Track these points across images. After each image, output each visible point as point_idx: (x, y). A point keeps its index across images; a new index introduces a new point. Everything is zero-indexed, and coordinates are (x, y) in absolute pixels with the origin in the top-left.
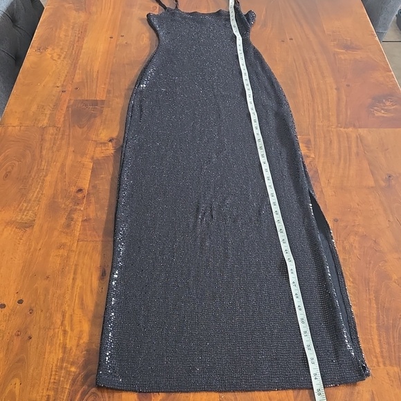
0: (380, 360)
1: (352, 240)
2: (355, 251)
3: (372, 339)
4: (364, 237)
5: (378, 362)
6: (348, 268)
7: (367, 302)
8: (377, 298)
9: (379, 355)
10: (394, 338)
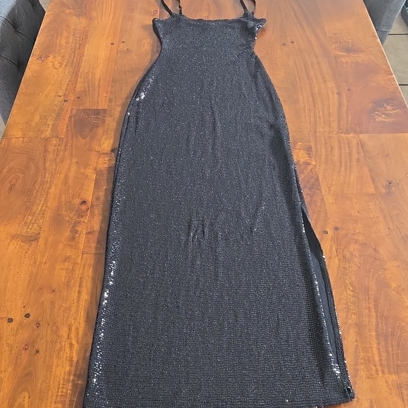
0: (379, 368)
1: (352, 249)
2: (355, 260)
3: (371, 348)
4: (364, 245)
5: (377, 371)
6: (348, 277)
7: (367, 311)
8: (376, 306)
9: (378, 363)
10: (392, 346)
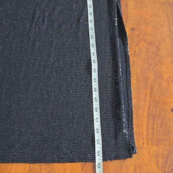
0: (145, 141)
1: (141, 46)
2: (142, 55)
3: (142, 125)
4: (151, 43)
5: (143, 143)
6: (135, 69)
7: (144, 96)
8: (151, 93)
9: (145, 137)
10: (157, 124)
